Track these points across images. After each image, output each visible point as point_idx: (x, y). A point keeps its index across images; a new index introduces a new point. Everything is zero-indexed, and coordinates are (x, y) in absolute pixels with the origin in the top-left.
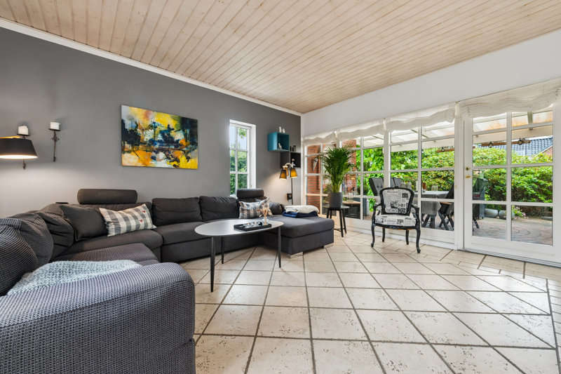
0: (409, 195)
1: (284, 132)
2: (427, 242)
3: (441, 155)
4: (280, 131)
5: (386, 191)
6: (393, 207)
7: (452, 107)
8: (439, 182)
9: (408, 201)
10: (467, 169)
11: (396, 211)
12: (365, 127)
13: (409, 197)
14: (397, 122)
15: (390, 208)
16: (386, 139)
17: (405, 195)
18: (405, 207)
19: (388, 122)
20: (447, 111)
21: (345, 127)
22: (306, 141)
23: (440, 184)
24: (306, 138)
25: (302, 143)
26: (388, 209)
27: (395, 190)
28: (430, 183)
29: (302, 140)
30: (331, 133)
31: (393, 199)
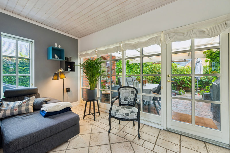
0: (135, 92)
1: (60, 47)
2: (146, 123)
3: (154, 66)
4: (56, 46)
5: (122, 89)
6: (125, 100)
7: (160, 35)
8: (153, 78)
9: (134, 96)
10: (169, 76)
11: (127, 103)
12: (111, 47)
13: (135, 93)
14: (129, 44)
15: (123, 101)
16: (123, 54)
17: (133, 92)
18: (133, 101)
19: (124, 43)
20: (157, 36)
21: (101, 47)
22: (81, 55)
23: (153, 79)
24: (81, 53)
25: (79, 56)
26: (122, 101)
27: (127, 88)
28: (149, 78)
29: (79, 54)
30: (94, 50)
31: (126, 95)
